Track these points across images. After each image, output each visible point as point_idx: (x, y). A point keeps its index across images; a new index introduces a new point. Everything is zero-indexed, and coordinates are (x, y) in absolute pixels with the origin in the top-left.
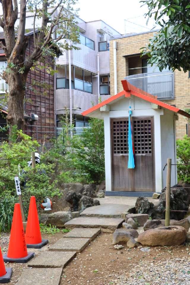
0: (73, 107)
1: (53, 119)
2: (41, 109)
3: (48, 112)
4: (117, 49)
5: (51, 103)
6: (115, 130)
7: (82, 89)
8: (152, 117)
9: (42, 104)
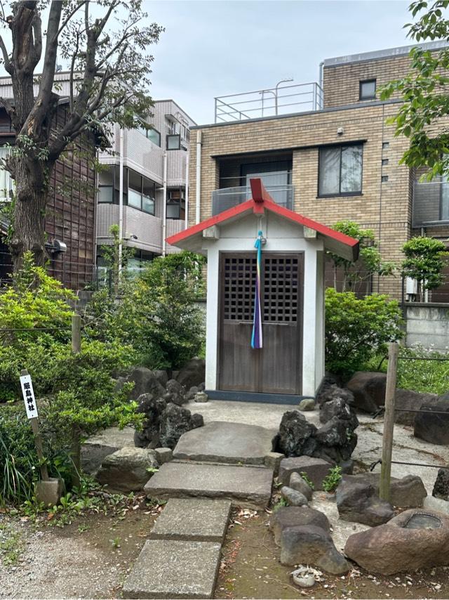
0: (124, 235)
1: (91, 252)
2: (71, 233)
3: (83, 239)
4: (202, 145)
5: (89, 225)
6: (227, 275)
7: (139, 206)
8: (302, 254)
9: (73, 225)
